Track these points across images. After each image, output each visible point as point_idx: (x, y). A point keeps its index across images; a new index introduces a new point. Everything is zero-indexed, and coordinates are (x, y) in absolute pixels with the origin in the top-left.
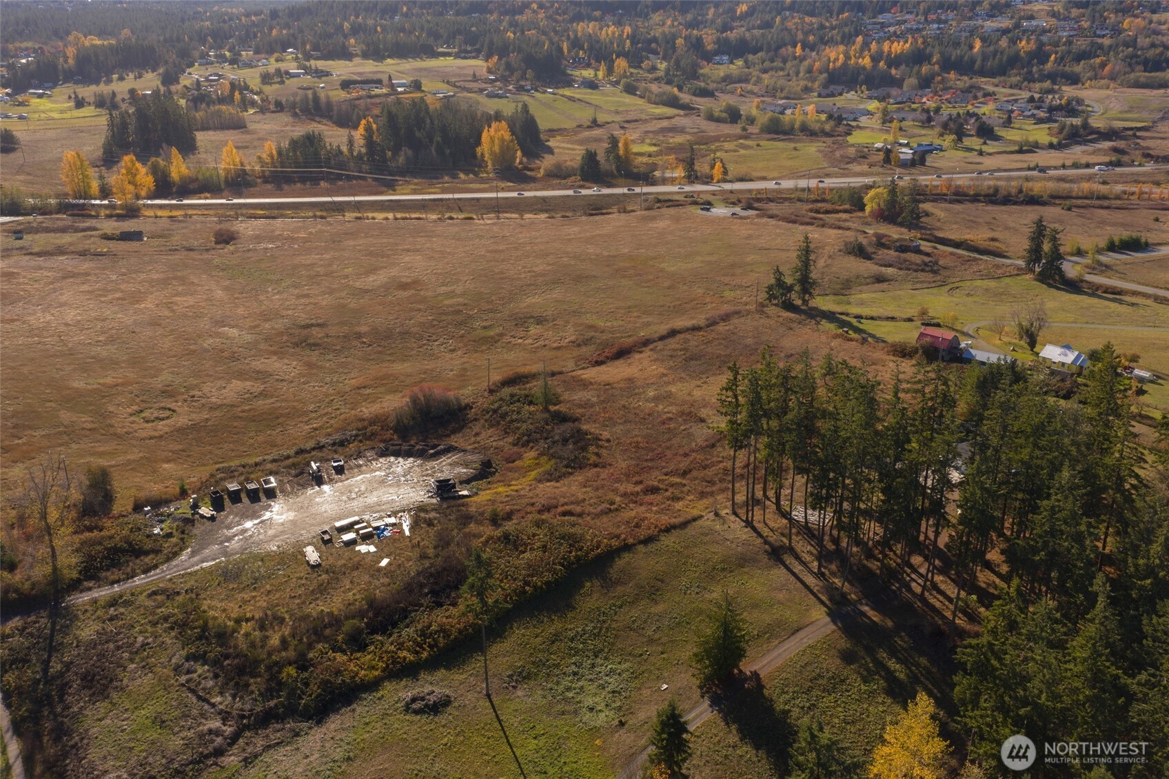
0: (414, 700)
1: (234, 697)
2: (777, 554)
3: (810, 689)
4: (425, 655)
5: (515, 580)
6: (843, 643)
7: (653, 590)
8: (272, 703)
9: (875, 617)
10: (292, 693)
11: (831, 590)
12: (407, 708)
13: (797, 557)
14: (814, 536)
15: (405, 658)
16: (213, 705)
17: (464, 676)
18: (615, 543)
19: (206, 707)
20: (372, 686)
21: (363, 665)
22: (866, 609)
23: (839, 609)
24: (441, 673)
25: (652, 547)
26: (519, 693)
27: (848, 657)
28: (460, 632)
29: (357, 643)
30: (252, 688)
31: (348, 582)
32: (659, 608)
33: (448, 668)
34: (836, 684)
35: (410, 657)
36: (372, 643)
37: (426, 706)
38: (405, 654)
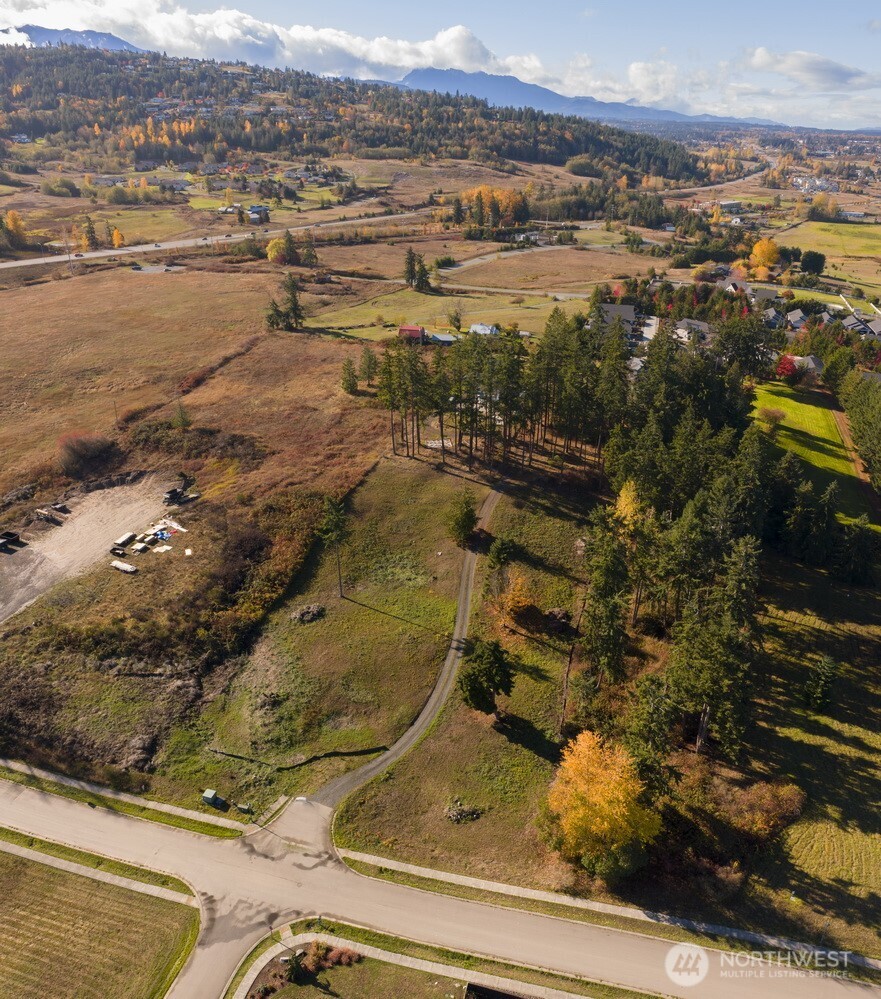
0: (303, 615)
1: (171, 663)
2: (440, 468)
3: (513, 527)
4: (281, 591)
5: (302, 529)
6: (511, 500)
7: (387, 510)
8: (205, 656)
9: (517, 483)
10: (215, 645)
11: (484, 477)
12: (302, 620)
13: (452, 467)
14: (451, 453)
15: (271, 598)
16: (161, 675)
17: (316, 594)
18: (346, 490)
19: (155, 678)
20: (264, 620)
21: (246, 611)
22: (508, 480)
23: (495, 484)
24: (299, 598)
25: (366, 486)
26: (359, 589)
27: (519, 506)
28: (292, 570)
29: (228, 601)
30: (180, 653)
31: (175, 572)
32: (400, 517)
33: (301, 593)
34: (523, 521)
35: (275, 596)
36: (238, 598)
37: (314, 615)
38: (268, 595)
